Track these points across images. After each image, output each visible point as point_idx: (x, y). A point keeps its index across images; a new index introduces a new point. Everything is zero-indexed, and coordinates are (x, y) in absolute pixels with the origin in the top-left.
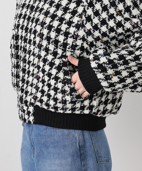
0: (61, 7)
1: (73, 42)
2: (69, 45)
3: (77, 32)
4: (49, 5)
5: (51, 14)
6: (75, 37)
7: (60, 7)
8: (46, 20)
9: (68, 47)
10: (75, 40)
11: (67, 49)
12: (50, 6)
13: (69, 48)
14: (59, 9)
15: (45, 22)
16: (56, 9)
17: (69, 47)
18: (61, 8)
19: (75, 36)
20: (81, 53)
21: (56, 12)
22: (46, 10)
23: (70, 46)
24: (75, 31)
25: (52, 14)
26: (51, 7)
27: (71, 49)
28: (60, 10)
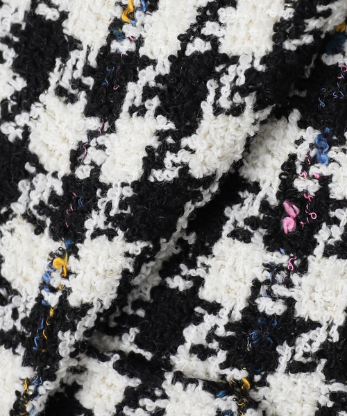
0: (227, 80)
1: (256, 285)
2: (209, 320)
3: (314, 161)
4: (89, 112)
5: (114, 196)
6: (288, 225)
7: (211, 85)
8: (68, 274)
9: (194, 335)
10: (280, 268)
11: (183, 360)
12: (94, 123)
13: (202, 352)
14: (207, 107)
15: (63, 301)
16: (164, 124)
17: (211, 336)
18: (226, 91)
19: (292, 210)
20: (333, 396)
21: (169, 158)
22: (64, 169)
23: (221, 332)
24: (302, 152)
25: (128, 192)
26: (112, 129)
27: (222, 356)
28: (217, 110)
